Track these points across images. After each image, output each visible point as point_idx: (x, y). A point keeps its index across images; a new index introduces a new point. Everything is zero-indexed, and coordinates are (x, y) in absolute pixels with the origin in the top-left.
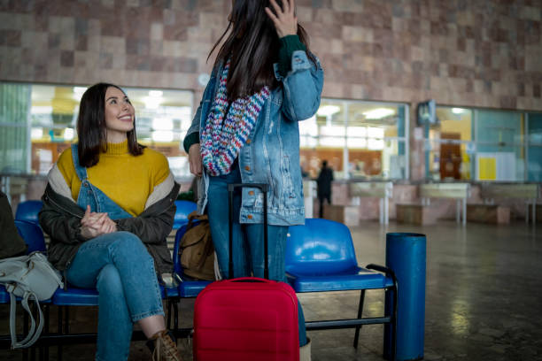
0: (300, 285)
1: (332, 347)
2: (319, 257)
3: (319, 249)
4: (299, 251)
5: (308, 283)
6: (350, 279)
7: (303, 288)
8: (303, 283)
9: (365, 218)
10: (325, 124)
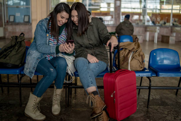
0: (159, 74)
1: (167, 94)
2: (166, 62)
3: (166, 59)
4: (158, 59)
5: (162, 74)
6: (178, 73)
7: (160, 75)
8: (160, 74)
9: (177, 40)
10: (163, 4)
